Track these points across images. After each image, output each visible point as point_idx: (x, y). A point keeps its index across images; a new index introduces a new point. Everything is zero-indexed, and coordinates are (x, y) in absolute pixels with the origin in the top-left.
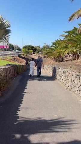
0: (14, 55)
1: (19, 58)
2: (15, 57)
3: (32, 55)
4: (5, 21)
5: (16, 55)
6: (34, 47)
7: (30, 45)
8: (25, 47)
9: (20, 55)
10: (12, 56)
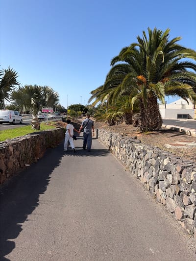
0: (57, 119)
1: (63, 123)
2: (59, 122)
3: (81, 118)
4: (55, 93)
5: (59, 119)
6: (84, 107)
7: (78, 104)
8: (72, 107)
9: (65, 118)
10: (55, 120)
